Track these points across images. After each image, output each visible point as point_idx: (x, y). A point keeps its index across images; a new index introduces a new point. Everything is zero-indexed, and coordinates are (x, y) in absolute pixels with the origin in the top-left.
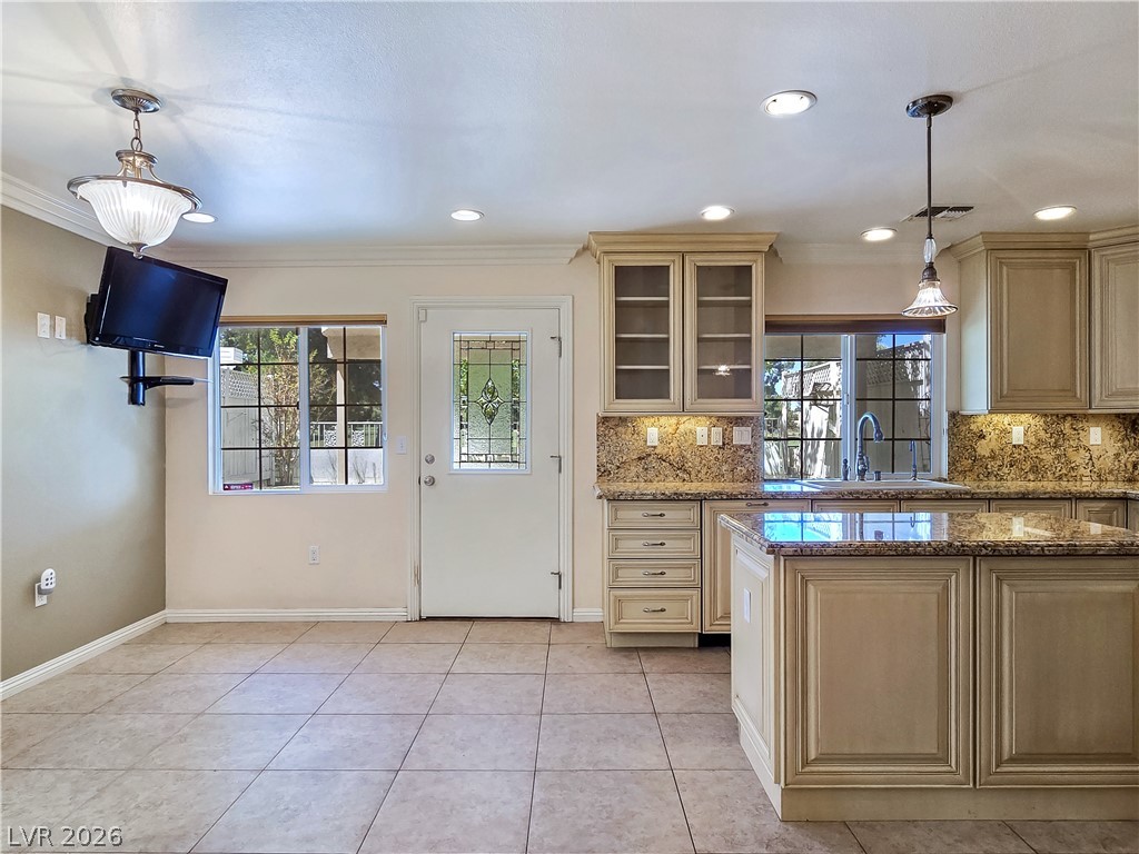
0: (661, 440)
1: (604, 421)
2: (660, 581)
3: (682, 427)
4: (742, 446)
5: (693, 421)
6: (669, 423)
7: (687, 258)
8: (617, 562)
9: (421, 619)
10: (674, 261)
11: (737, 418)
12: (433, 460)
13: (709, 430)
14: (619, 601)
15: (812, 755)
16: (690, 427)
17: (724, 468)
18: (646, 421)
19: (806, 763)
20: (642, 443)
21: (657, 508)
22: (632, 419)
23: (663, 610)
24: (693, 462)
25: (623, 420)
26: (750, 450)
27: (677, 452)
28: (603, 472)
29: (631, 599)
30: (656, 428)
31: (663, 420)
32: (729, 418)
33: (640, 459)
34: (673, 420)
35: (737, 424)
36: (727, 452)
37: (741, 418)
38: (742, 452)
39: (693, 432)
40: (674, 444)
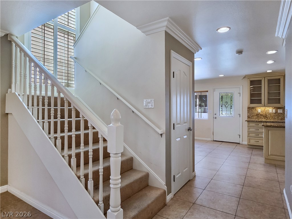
0: (261, 112)
1: (249, 108)
2: (257, 136)
3: (266, 109)
4: (280, 113)
5: (268, 108)
6: (263, 108)
7: (266, 78)
8: (249, 133)
9: (214, 141)
10: (263, 79)
11: (279, 107)
12: (216, 114)
13: (272, 110)
14: (249, 139)
15: (270, 154)
16: (268, 109)
17: (276, 117)
18: (258, 108)
19: (268, 155)
20: (257, 112)
21: (257, 123)
22: (255, 108)
23: (258, 141)
24: (268, 116)
25: (253, 108)
26: (282, 114)
27: (265, 114)
28: (248, 117)
29: (252, 139)
30: (260, 110)
31: (262, 108)
32: (277, 107)
33: (257, 115)
34: (264, 108)
35: (279, 109)
36: (276, 114)
37: (280, 107)
38: (280, 114)
39: (269, 111)
40: (264, 112)
